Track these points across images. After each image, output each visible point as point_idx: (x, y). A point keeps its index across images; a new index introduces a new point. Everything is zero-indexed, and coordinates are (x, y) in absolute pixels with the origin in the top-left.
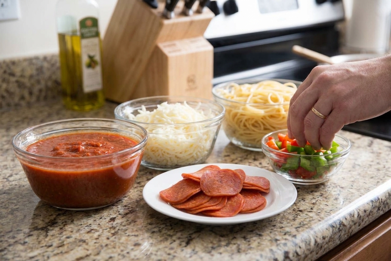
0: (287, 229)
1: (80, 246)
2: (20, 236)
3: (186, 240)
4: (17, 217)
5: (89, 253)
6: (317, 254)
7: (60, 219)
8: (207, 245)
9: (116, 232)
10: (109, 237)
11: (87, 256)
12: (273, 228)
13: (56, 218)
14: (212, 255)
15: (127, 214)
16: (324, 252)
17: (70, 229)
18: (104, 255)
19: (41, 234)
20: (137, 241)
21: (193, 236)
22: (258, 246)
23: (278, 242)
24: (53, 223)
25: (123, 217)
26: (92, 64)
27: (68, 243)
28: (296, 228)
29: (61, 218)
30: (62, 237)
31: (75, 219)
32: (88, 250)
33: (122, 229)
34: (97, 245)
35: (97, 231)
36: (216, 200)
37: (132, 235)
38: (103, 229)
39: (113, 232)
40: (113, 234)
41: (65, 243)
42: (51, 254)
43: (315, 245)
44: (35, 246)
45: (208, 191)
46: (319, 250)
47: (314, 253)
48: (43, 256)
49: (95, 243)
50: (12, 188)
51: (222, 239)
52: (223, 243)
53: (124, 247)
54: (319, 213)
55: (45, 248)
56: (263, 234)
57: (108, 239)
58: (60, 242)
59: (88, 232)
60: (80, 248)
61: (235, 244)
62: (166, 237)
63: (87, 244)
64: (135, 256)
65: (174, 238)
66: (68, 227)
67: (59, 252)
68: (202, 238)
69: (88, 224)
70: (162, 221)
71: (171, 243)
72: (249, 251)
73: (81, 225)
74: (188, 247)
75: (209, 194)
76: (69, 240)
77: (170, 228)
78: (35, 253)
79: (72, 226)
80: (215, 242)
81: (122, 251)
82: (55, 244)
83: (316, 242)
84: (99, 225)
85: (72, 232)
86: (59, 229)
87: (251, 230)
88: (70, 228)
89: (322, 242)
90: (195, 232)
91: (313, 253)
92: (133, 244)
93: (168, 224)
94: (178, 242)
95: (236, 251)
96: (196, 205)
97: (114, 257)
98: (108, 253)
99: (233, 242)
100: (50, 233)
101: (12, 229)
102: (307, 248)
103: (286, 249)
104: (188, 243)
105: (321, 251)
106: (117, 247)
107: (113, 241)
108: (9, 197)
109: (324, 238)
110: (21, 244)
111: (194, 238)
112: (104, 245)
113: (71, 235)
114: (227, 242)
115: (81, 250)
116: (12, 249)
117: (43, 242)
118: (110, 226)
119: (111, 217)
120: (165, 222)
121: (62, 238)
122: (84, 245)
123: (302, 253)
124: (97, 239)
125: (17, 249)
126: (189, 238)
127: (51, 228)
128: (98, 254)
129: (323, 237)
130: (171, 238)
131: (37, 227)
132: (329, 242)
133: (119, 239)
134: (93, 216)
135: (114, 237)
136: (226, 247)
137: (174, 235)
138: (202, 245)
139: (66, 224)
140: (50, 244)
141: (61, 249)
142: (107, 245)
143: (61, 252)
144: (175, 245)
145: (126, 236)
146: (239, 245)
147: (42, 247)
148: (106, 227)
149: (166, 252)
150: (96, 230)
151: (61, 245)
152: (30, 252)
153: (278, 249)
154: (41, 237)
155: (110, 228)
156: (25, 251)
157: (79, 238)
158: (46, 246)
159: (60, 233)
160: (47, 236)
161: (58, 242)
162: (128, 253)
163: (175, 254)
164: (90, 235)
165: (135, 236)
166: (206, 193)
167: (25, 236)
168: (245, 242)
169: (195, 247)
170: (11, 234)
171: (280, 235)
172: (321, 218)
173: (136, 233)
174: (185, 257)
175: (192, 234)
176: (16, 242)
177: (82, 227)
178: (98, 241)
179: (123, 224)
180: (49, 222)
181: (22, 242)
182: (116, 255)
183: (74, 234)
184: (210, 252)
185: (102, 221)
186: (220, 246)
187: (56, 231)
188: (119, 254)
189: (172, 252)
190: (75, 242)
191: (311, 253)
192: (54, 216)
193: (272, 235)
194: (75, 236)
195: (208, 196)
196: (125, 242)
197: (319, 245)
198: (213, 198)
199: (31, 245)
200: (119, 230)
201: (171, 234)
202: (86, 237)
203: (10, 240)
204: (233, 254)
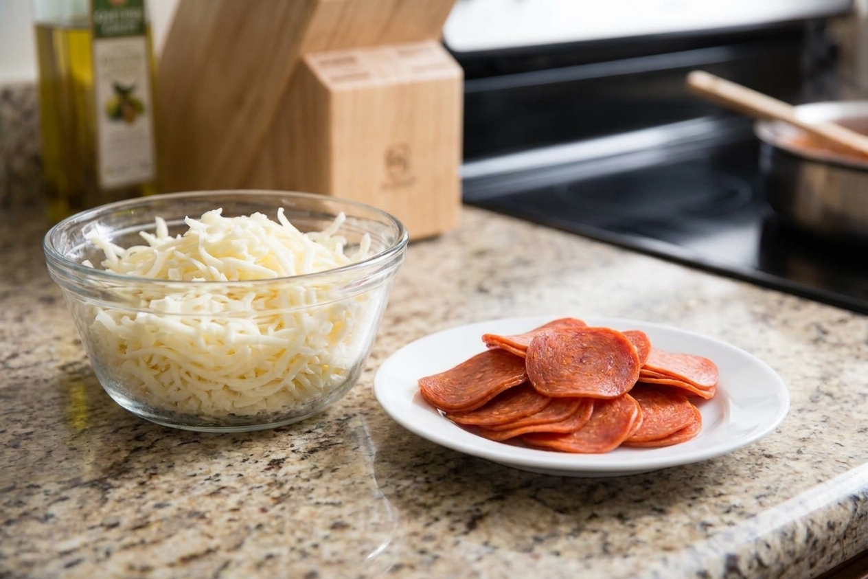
0: (734, 500)
1: (189, 527)
2: (37, 500)
3: (467, 519)
4: (27, 453)
5: (212, 544)
6: (812, 565)
7: (139, 462)
8: (523, 531)
9: (283, 495)
10: (267, 507)
11: (209, 551)
12: (694, 495)
13: (129, 456)
14: (537, 557)
15: (313, 451)
16: (830, 562)
17: (165, 486)
18: (252, 550)
19: (91, 497)
20: (340, 517)
21: (485, 509)
22: (658, 538)
23: (710, 530)
24: (120, 470)
25: (303, 459)
26: (125, 108)
27: (161, 521)
28: (757, 498)
29: (141, 459)
30: (144, 504)
31: (178, 462)
32: (211, 537)
33: (300, 488)
34: (235, 525)
35: (235, 491)
36: (564, 408)
37: (327, 504)
38: (250, 486)
39: (276, 493)
40: (278, 500)
41: (152, 519)
42: (117, 545)
43: (807, 541)
44: (75, 525)
45: (544, 382)
46: (818, 556)
47: (805, 564)
48: (96, 550)
49: (230, 520)
50: (16, 385)
51: (562, 517)
52: (564, 529)
53: (306, 531)
54: (820, 462)
55: (101, 529)
56: (668, 508)
57: (264, 510)
58: (139, 516)
59: (213, 494)
60: (191, 532)
61: (595, 531)
62: (415, 508)
63: (209, 523)
64: (334, 554)
65: (436, 512)
66: (158, 479)
67: (136, 540)
68: (508, 515)
69: (212, 475)
70: (404, 468)
71: (428, 525)
72: (633, 550)
73: (195, 475)
74: (473, 534)
75: (546, 391)
76: (163, 512)
77: (426, 487)
78: (75, 541)
79: (170, 477)
80: (542, 525)
81: (300, 540)
82: (126, 522)
83: (810, 534)
84: (240, 478)
85: (170, 492)
86: (135, 485)
87: (637, 497)
88: (165, 482)
89: (825, 537)
90: (490, 500)
91: (802, 564)
92: (331, 523)
93: (419, 479)
94: (445, 522)
95: (597, 550)
96: (508, 417)
97: (279, 556)
98: (265, 546)
99: (589, 526)
100: (114, 494)
101: (15, 483)
102: (786, 548)
103: (731, 548)
104: (472, 526)
105: (824, 559)
106: (287, 531)
107: (277, 517)
108: (10, 407)
109: (831, 527)
110: (37, 519)
111: (487, 514)
112: (253, 525)
113: (165, 500)
114: (574, 525)
115: (194, 536)
116: (14, 531)
117: (95, 514)
118: (269, 480)
119: (273, 457)
120: (415, 474)
121: (144, 508)
122: (202, 525)
123: (773, 561)
124: (234, 510)
125: (28, 531)
126: (477, 514)
127: (115, 483)
128: (238, 547)
129: (829, 523)
130: (428, 513)
131: (79, 478)
132: (845, 537)
133: (293, 512)
134: (225, 454)
135: (279, 506)
136: (571, 538)
137: (436, 504)
138: (509, 530)
139: (155, 474)
140: (112, 521)
141: (141, 533)
142: (259, 526)
143: (142, 542)
144: (439, 529)
145: (311, 505)
146: (606, 534)
147: (92, 528)
148: (260, 483)
149: (414, 546)
150: (233, 490)
151: (142, 525)
152: (60, 540)
153: (710, 547)
154: (91, 504)
155: (270, 485)
156: (49, 536)
157: (189, 508)
158: (102, 525)
159: (138, 495)
160: (104, 500)
161: (133, 517)
162: (316, 546)
163: (438, 553)
164: (218, 500)
165: (333, 504)
166: (538, 388)
167: (47, 502)
168: (621, 527)
169: (490, 535)
170: (12, 495)
171: (715, 513)
172: (823, 475)
173: (338, 499)
174: (463, 559)
175: (482, 504)
176: (25, 514)
177: (195, 482)
178: (236, 516)
179: (303, 476)
180: (112, 468)
181: (41, 515)
182: (284, 551)
183: (174, 498)
184: (529, 550)
185: (248, 468)
186: (554, 535)
187: (128, 489)
188: (292, 549)
189: (429, 546)
190: (177, 517)
191: (797, 562)
192: (124, 454)
193: (695, 513)
194: (178, 502)
195: (544, 396)
196: (307, 520)
197: (817, 545)
198: (556, 402)
199: (63, 524)
200: (292, 489)
201: (430, 502)
202: (208, 505)
203: (9, 510)
204: (589, 556)
